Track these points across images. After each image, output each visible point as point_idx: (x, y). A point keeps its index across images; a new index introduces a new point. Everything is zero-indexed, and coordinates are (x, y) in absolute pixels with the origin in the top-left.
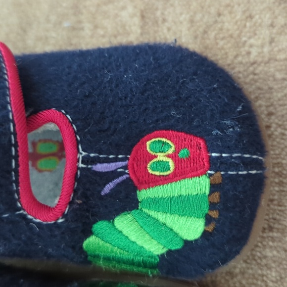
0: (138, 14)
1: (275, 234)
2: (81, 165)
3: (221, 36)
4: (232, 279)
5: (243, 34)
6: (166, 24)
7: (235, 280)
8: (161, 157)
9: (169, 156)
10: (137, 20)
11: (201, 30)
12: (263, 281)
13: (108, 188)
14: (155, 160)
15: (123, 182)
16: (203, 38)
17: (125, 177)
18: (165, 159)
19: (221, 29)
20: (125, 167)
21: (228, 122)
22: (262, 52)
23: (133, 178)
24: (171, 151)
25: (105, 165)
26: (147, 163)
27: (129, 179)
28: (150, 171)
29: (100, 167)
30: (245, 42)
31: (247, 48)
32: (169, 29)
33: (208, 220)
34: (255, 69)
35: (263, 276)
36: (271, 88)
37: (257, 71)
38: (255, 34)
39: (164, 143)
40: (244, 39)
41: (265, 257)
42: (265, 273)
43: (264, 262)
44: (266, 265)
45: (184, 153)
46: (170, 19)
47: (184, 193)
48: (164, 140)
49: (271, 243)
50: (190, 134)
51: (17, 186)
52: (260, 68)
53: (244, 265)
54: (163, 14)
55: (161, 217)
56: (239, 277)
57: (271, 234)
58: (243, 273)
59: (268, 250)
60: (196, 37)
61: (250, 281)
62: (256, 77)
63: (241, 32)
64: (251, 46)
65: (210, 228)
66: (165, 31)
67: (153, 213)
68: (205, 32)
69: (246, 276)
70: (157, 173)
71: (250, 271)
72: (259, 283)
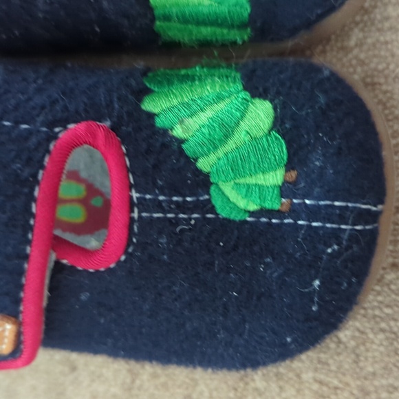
4: (346, 55)
7: (350, 56)
12: (387, 50)
35: (386, 43)
42: (388, 38)
56: (356, 51)
58: (360, 45)
61: (371, 53)
69: (365, 47)
72: (383, 53)
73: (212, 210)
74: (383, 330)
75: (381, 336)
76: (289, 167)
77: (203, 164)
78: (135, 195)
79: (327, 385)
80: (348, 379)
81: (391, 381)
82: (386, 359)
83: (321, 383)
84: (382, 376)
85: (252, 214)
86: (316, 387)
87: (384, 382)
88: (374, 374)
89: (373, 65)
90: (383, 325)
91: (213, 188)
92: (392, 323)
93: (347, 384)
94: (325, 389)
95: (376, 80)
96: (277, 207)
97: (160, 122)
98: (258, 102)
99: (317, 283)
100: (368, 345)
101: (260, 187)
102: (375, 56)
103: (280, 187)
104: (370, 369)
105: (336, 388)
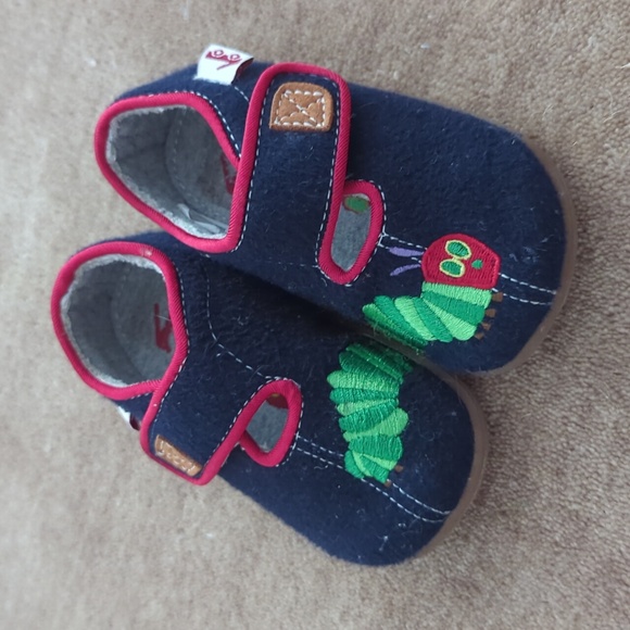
0: (506, 66)
1: (556, 359)
2: (379, 244)
3: (584, 131)
4: (500, 383)
5: (608, 139)
6: (533, 91)
7: (502, 385)
8: (456, 260)
9: (462, 261)
10: (502, 73)
11: (566, 114)
12: (527, 397)
13: (398, 271)
14: (449, 260)
15: (414, 270)
16: (564, 125)
17: (416, 266)
18: (459, 263)
19: (587, 123)
20: (420, 258)
21: (528, 249)
22: (619, 168)
23: (424, 269)
24: (466, 258)
25: (402, 250)
26: (441, 260)
27: (420, 269)
28: (441, 269)
29: (396, 251)
30: (607, 149)
31: (605, 157)
32: (533, 99)
33: (479, 329)
34: (604, 183)
35: (530, 392)
36: (611, 212)
37: (605, 187)
38: (621, 145)
39: (463, 247)
40: (606, 145)
41: (538, 376)
42: (531, 390)
43: (535, 380)
44: (536, 384)
45: (477, 264)
46: (538, 88)
47: (464, 299)
48: (464, 244)
49: (548, 366)
50: (490, 248)
51: (320, 246)
52: (610, 185)
53: (516, 376)
54: (533, 77)
55: (438, 311)
56: (507, 384)
57: (552, 357)
58: (512, 382)
59: (543, 371)
60: (557, 121)
61: (516, 392)
62: (602, 193)
63: (607, 135)
64: (610, 156)
65: (478, 337)
66: (528, 99)
67: (431, 306)
68: (570, 120)
69: (514, 386)
70: (447, 273)
71: (519, 384)
72: (523, 397)
73: (343, 464)
74: (440, 572)
75: (437, 575)
76: (400, 462)
77: (347, 436)
78: (298, 436)
79: (391, 584)
80: (405, 589)
81: (431, 606)
82: (434, 591)
83: (388, 580)
84: (427, 600)
85: (366, 478)
86: (383, 581)
87: (426, 604)
88: (423, 595)
89: (513, 401)
90: (442, 569)
91: (348, 452)
92: (448, 571)
93: (403, 592)
94: (388, 586)
95: (510, 413)
96: (383, 481)
97: (333, 396)
98: (400, 411)
99: (386, 537)
100: (427, 575)
101: (378, 465)
102: (516, 396)
103: (390, 472)
104: (421, 591)
105: (395, 590)
